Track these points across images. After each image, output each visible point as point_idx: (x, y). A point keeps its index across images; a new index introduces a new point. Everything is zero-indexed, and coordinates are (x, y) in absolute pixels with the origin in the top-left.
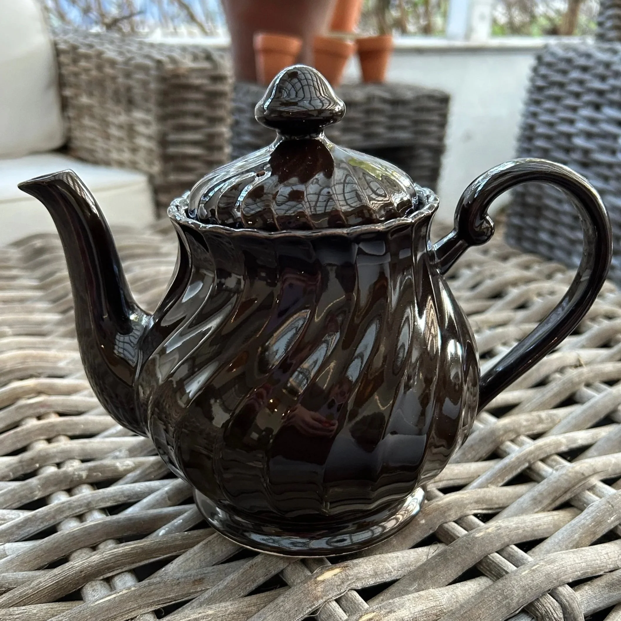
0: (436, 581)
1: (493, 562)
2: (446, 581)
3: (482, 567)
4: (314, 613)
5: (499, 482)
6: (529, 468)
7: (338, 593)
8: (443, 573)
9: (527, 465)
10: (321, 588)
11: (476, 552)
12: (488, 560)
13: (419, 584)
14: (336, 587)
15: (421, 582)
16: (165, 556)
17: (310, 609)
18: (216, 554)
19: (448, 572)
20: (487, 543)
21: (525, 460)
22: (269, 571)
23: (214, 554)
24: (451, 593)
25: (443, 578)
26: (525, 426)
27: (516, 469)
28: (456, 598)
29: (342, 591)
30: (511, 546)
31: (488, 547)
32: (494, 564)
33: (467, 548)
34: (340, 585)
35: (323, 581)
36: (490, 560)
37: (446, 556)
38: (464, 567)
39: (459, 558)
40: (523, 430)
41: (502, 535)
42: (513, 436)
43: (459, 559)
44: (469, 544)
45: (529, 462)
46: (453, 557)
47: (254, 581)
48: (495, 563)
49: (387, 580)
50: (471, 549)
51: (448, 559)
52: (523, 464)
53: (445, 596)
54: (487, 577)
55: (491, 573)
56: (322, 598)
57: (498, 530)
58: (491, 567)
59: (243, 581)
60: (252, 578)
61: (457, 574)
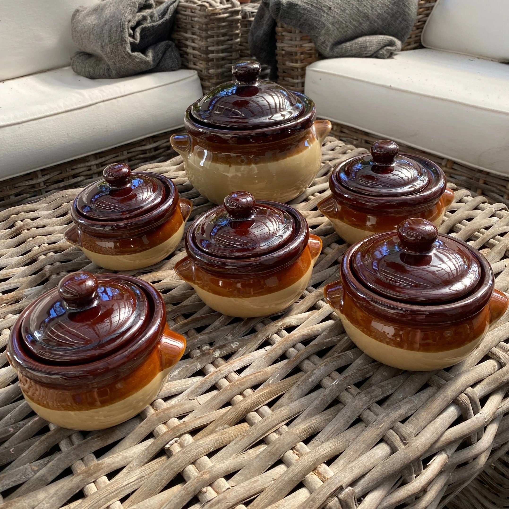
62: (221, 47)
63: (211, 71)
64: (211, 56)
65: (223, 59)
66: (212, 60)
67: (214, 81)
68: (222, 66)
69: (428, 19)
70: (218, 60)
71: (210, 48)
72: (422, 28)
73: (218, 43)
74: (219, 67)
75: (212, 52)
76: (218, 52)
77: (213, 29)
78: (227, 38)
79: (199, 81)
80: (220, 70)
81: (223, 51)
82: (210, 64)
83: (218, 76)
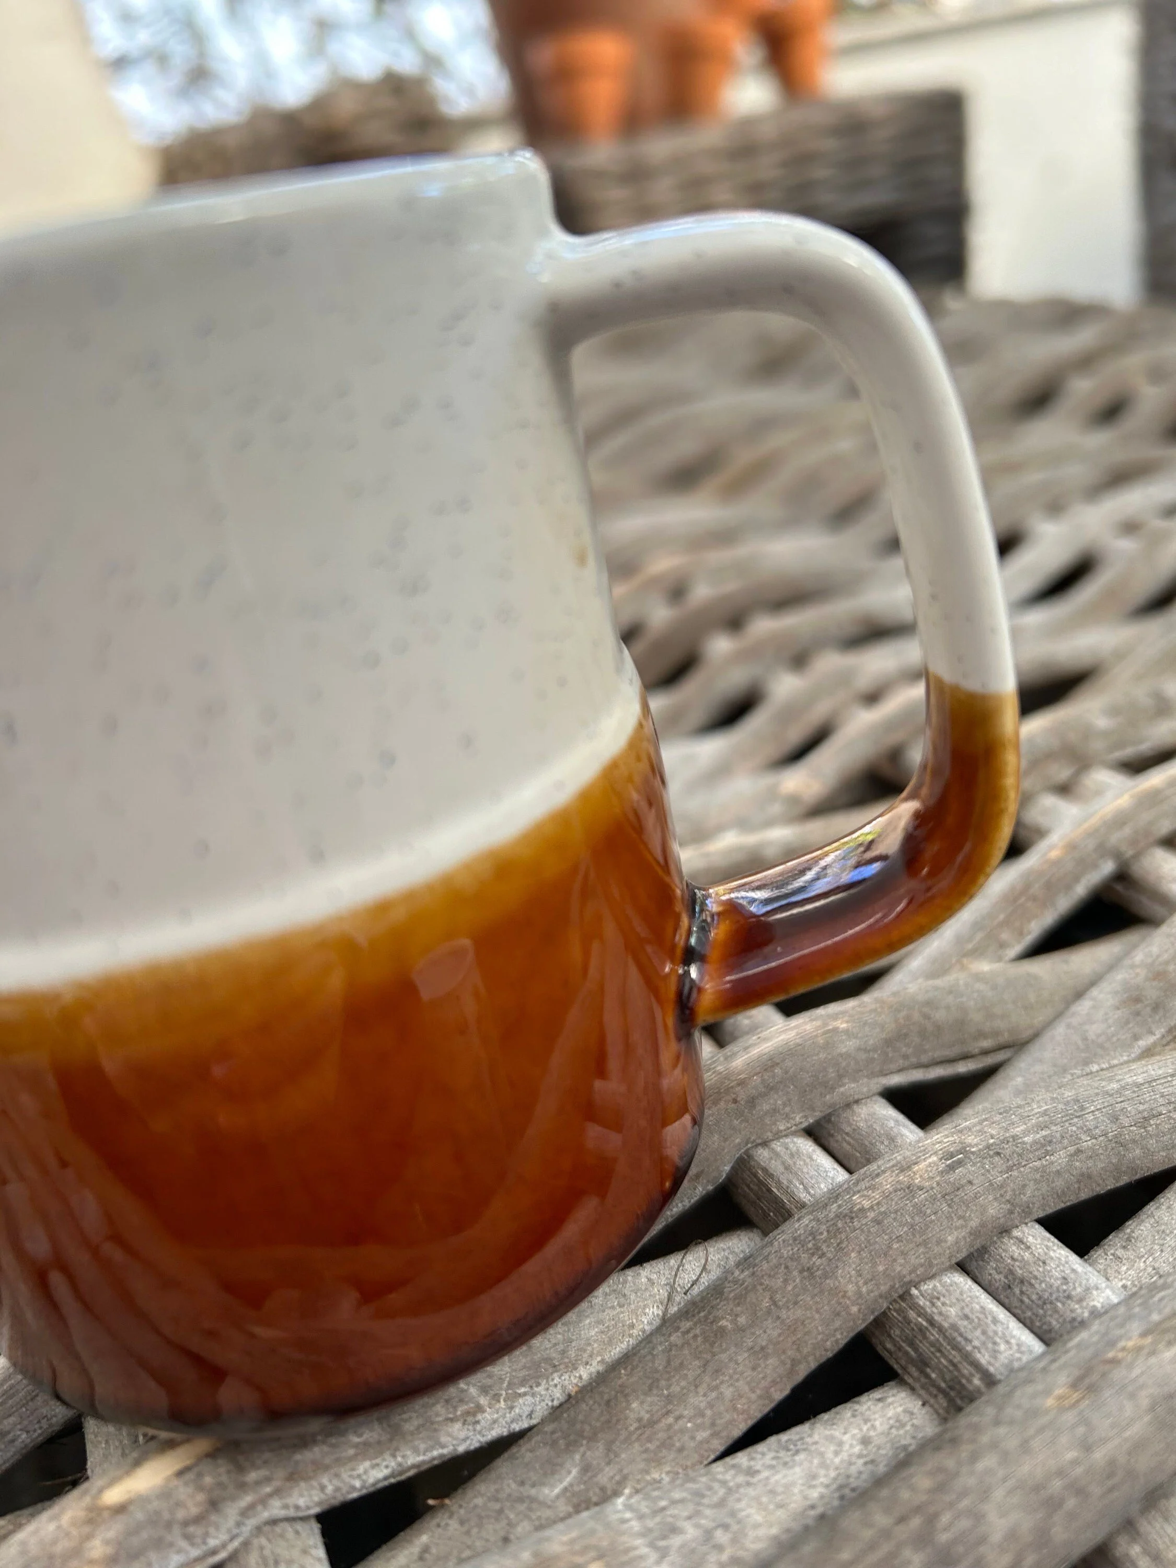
0: (663, 1445)
1: (931, 1322)
2: (715, 1435)
3: (889, 1346)
5: (1002, 945)
6: (1122, 876)
8: (698, 1400)
9: (1108, 868)
10: (107, 1542)
11: (851, 1288)
12: (912, 1314)
13: (586, 1469)
14: (176, 1530)
15: (596, 1453)
19: (720, 1397)
20: (899, 1239)
21: (1103, 850)
24: (708, 1518)
25: (698, 1427)
26: (1105, 734)
27: (1069, 887)
28: (734, 1541)
29: (213, 1543)
31: (904, 1254)
32: (934, 1335)
33: (808, 1272)
34: (198, 1520)
35: (121, 1509)
36: (921, 1312)
37: (716, 1320)
38: (795, 1362)
39: (769, 1323)
40: (1097, 745)
41: (970, 1191)
42: (1062, 773)
43: (770, 1331)
44: (817, 1251)
45: (1117, 855)
46: (742, 1320)
48: (941, 1330)
49: (461, 1449)
50: (826, 1276)
51: (723, 1330)
52: (1095, 866)
53: (676, 1541)
55: (927, 1376)
57: (951, 1168)
58: (924, 1347)
61: (767, 1395)
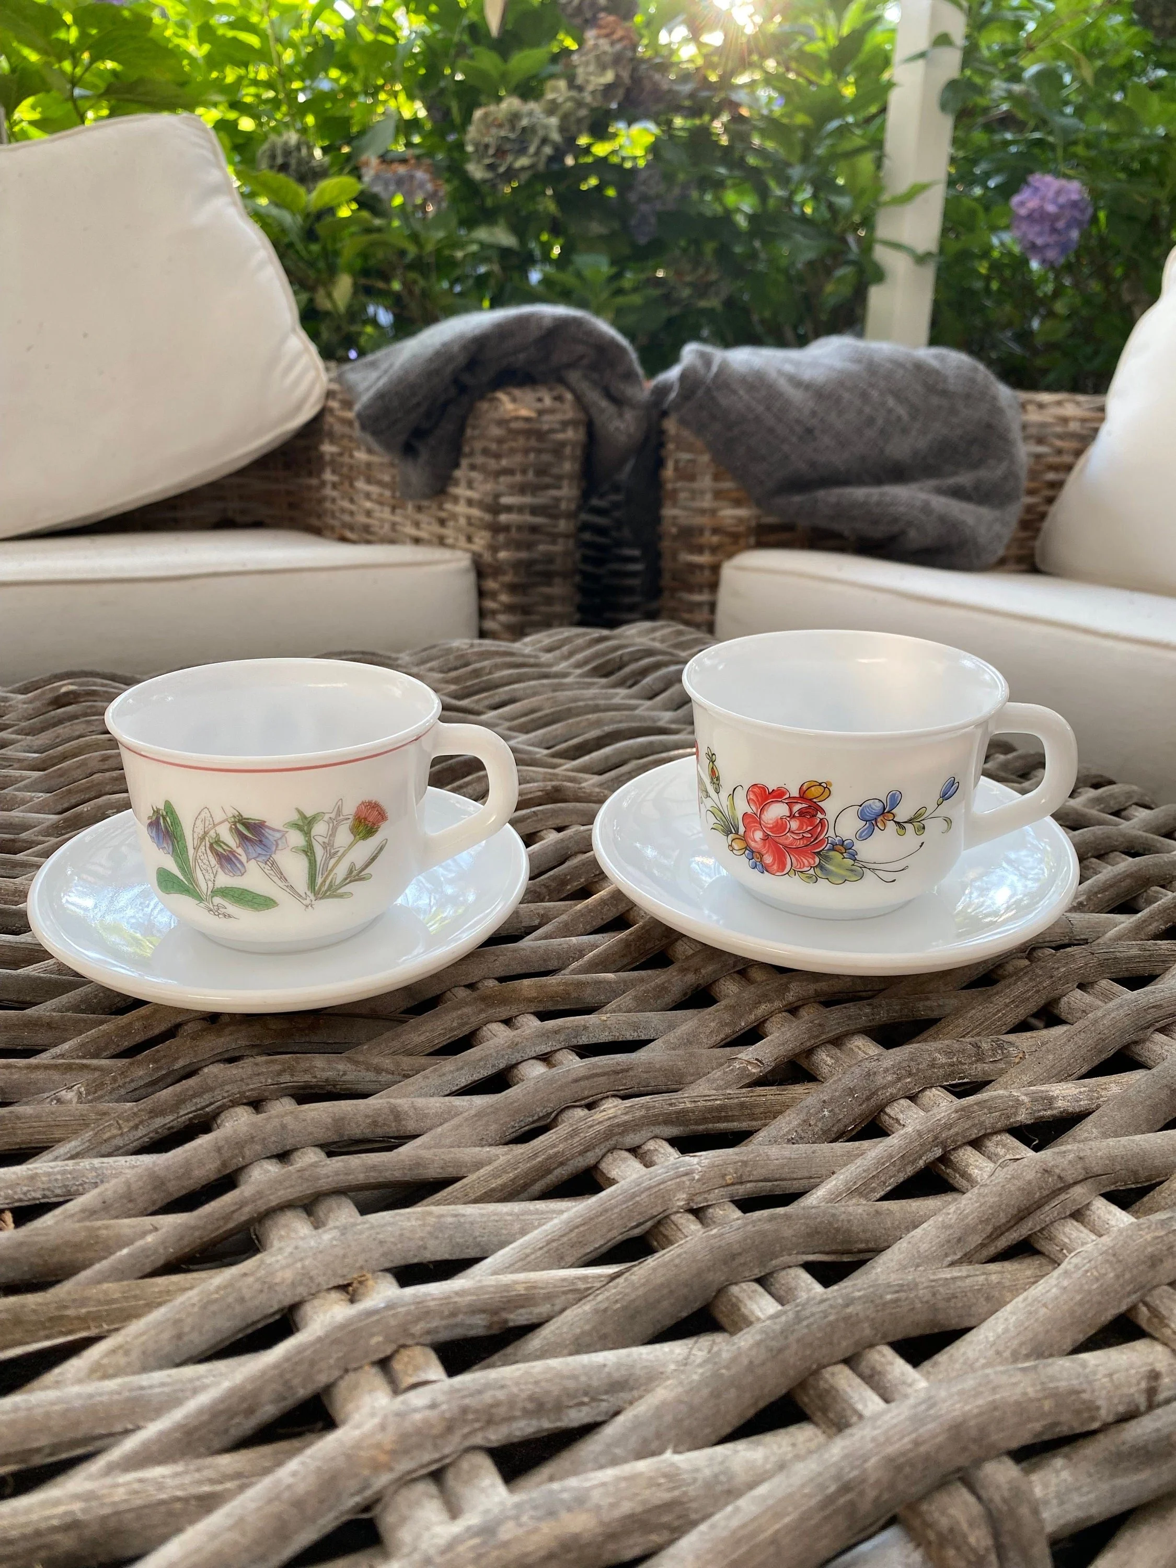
4: (367, 1508)
7: (437, 1456)
16: (70, 1338)
17: (357, 1499)
18: (186, 1339)
22: (291, 1388)
23: (179, 1336)
30: (879, 1348)
47: (250, 1411)
54: (816, 1424)
56: (391, 1469)
59: (221, 1412)
60: (245, 1405)
62: (527, 500)
63: (502, 555)
64: (503, 518)
65: (534, 529)
66: (506, 528)
67: (508, 578)
68: (529, 546)
69: (1054, 509)
70: (520, 528)
71: (505, 500)
72: (1038, 530)
73: (522, 489)
74: (518, 545)
75: (509, 509)
76: (520, 509)
77: (512, 451)
78: (547, 480)
79: (471, 578)
80: (523, 555)
81: (534, 510)
82: (501, 538)
83: (517, 565)
